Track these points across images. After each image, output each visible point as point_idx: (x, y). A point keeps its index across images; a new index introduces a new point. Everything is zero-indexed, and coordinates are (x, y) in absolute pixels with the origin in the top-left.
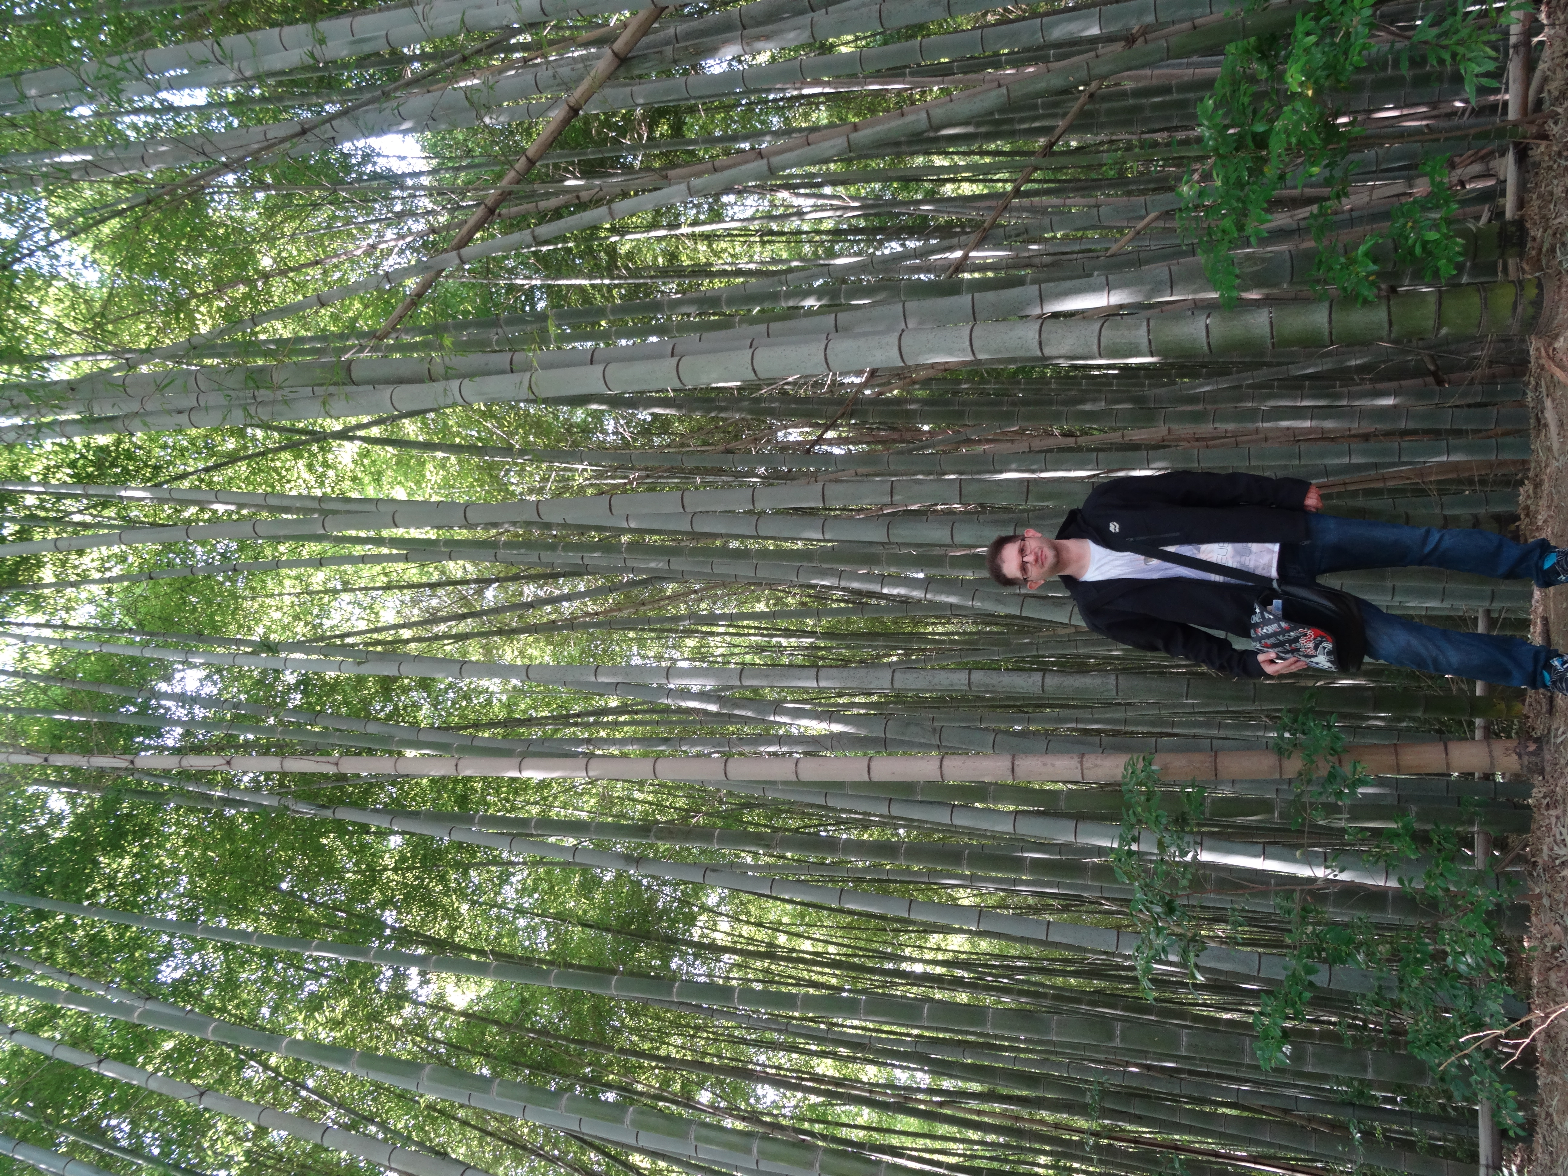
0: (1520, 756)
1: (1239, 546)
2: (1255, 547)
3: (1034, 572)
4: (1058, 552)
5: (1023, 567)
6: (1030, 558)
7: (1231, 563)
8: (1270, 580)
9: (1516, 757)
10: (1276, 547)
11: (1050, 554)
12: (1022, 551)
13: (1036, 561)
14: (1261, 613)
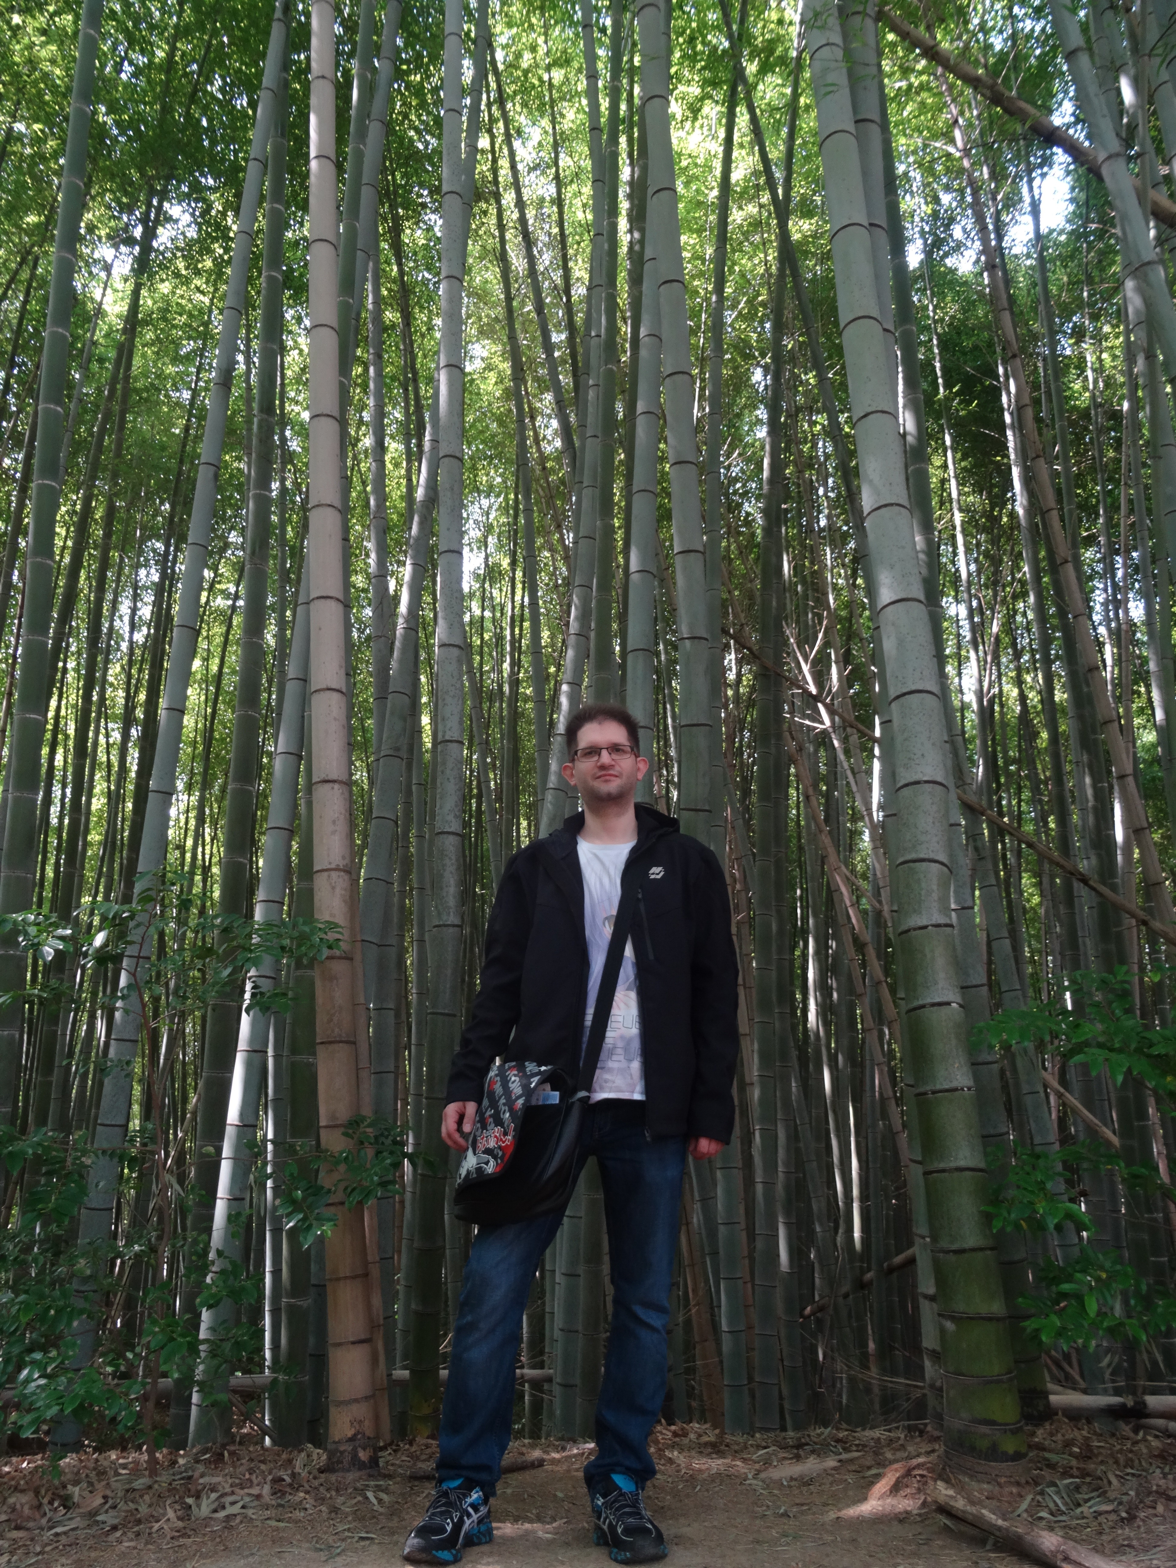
0: (352, 1439)
1: (636, 1045)
2: (636, 1066)
3: (585, 766)
4: (615, 800)
5: (594, 751)
6: (605, 758)
7: (612, 1035)
8: (589, 1088)
9: (350, 1433)
10: (638, 1096)
11: (613, 786)
12: (615, 748)
13: (603, 767)
14: (540, 1073)
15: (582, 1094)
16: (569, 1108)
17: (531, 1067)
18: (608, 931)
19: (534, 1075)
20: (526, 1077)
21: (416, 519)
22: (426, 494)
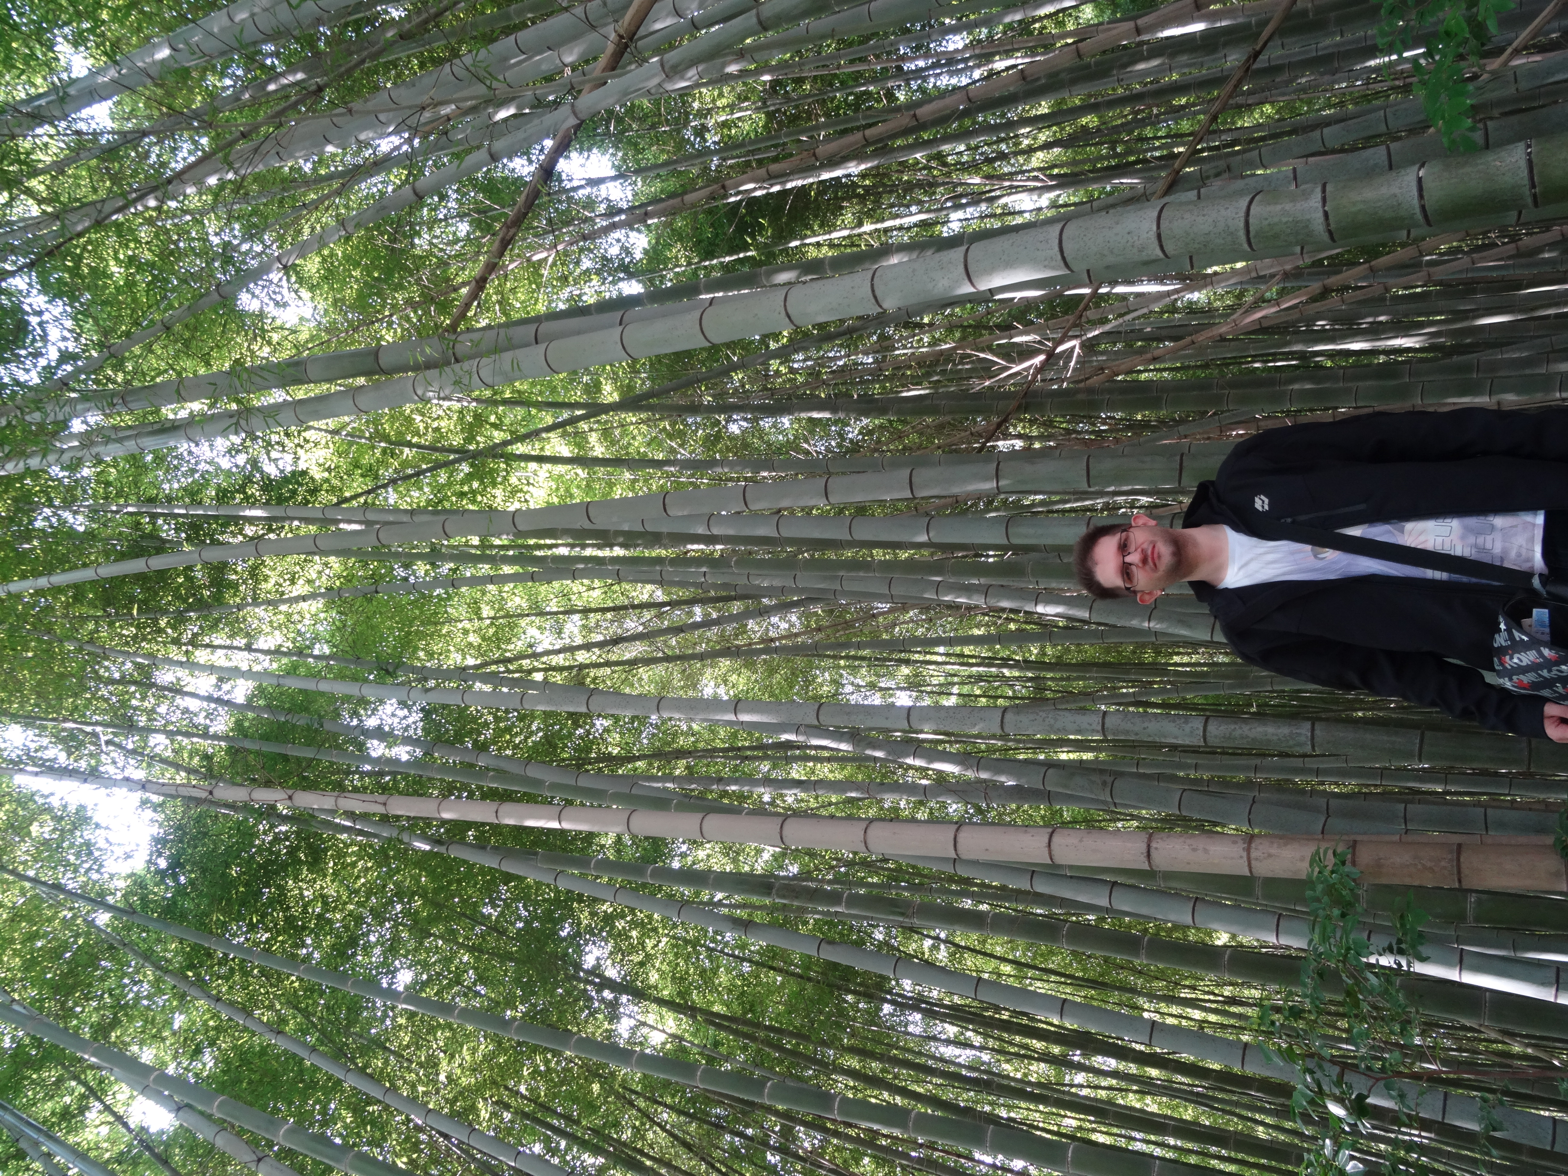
1: (1473, 521)
2: (1499, 521)
3: (1142, 579)
4: (1179, 548)
5: (1126, 571)
6: (1133, 558)
7: (1459, 550)
8: (1528, 575)
10: (1540, 519)
11: (1165, 551)
12: (1123, 548)
13: (1144, 561)
14: (1509, 630)
15: (1536, 582)
16: (1553, 596)
17: (1500, 640)
18: (1330, 555)
19: (1511, 637)
20: (1516, 647)
21: (869, 752)
22: (847, 741)
